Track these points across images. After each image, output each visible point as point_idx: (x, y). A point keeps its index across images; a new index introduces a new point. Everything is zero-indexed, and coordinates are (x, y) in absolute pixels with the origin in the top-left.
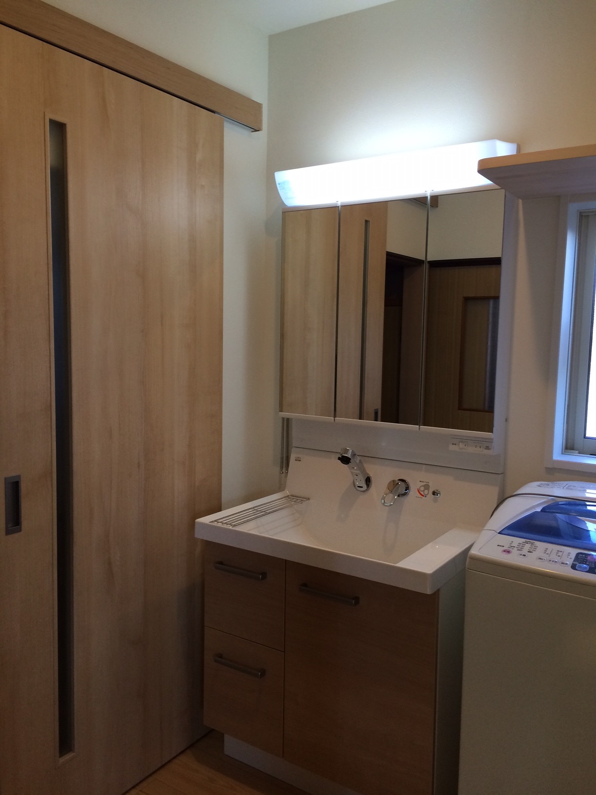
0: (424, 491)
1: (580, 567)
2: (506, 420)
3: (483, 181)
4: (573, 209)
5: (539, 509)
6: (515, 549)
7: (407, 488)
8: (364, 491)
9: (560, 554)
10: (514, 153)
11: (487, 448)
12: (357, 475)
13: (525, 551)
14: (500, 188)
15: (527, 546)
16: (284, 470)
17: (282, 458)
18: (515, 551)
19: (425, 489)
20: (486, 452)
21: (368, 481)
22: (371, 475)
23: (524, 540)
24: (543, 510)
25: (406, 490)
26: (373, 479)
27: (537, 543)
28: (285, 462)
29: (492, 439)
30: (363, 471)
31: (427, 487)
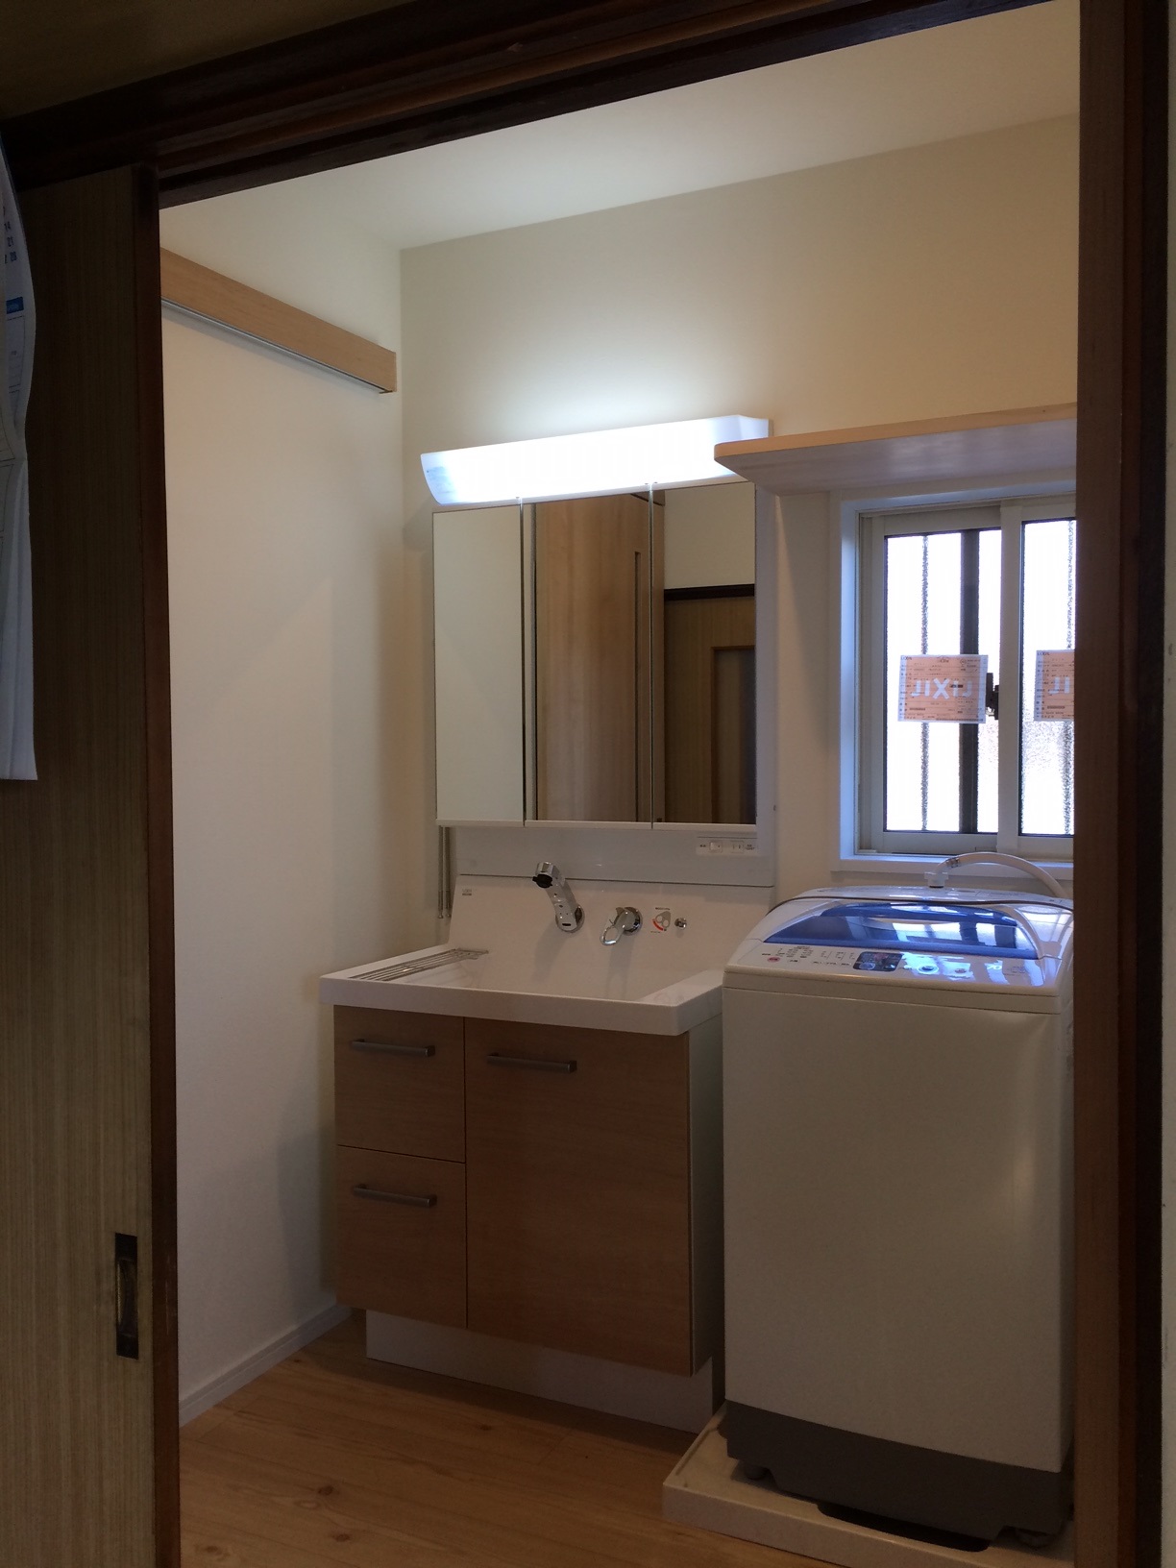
0: (662, 922)
1: (864, 966)
2: (775, 808)
3: (722, 471)
4: (848, 510)
5: (818, 914)
6: (785, 956)
7: (638, 921)
8: (573, 932)
9: (841, 956)
10: (764, 434)
11: (750, 847)
12: (561, 906)
13: (796, 957)
14: (745, 480)
15: (801, 952)
16: (444, 912)
17: (441, 894)
18: (784, 958)
19: (664, 919)
20: (749, 853)
21: (579, 915)
22: (582, 905)
23: (796, 946)
24: (824, 914)
25: (636, 924)
26: (586, 913)
27: (812, 947)
28: (446, 901)
29: (755, 834)
30: (571, 900)
31: (666, 916)
